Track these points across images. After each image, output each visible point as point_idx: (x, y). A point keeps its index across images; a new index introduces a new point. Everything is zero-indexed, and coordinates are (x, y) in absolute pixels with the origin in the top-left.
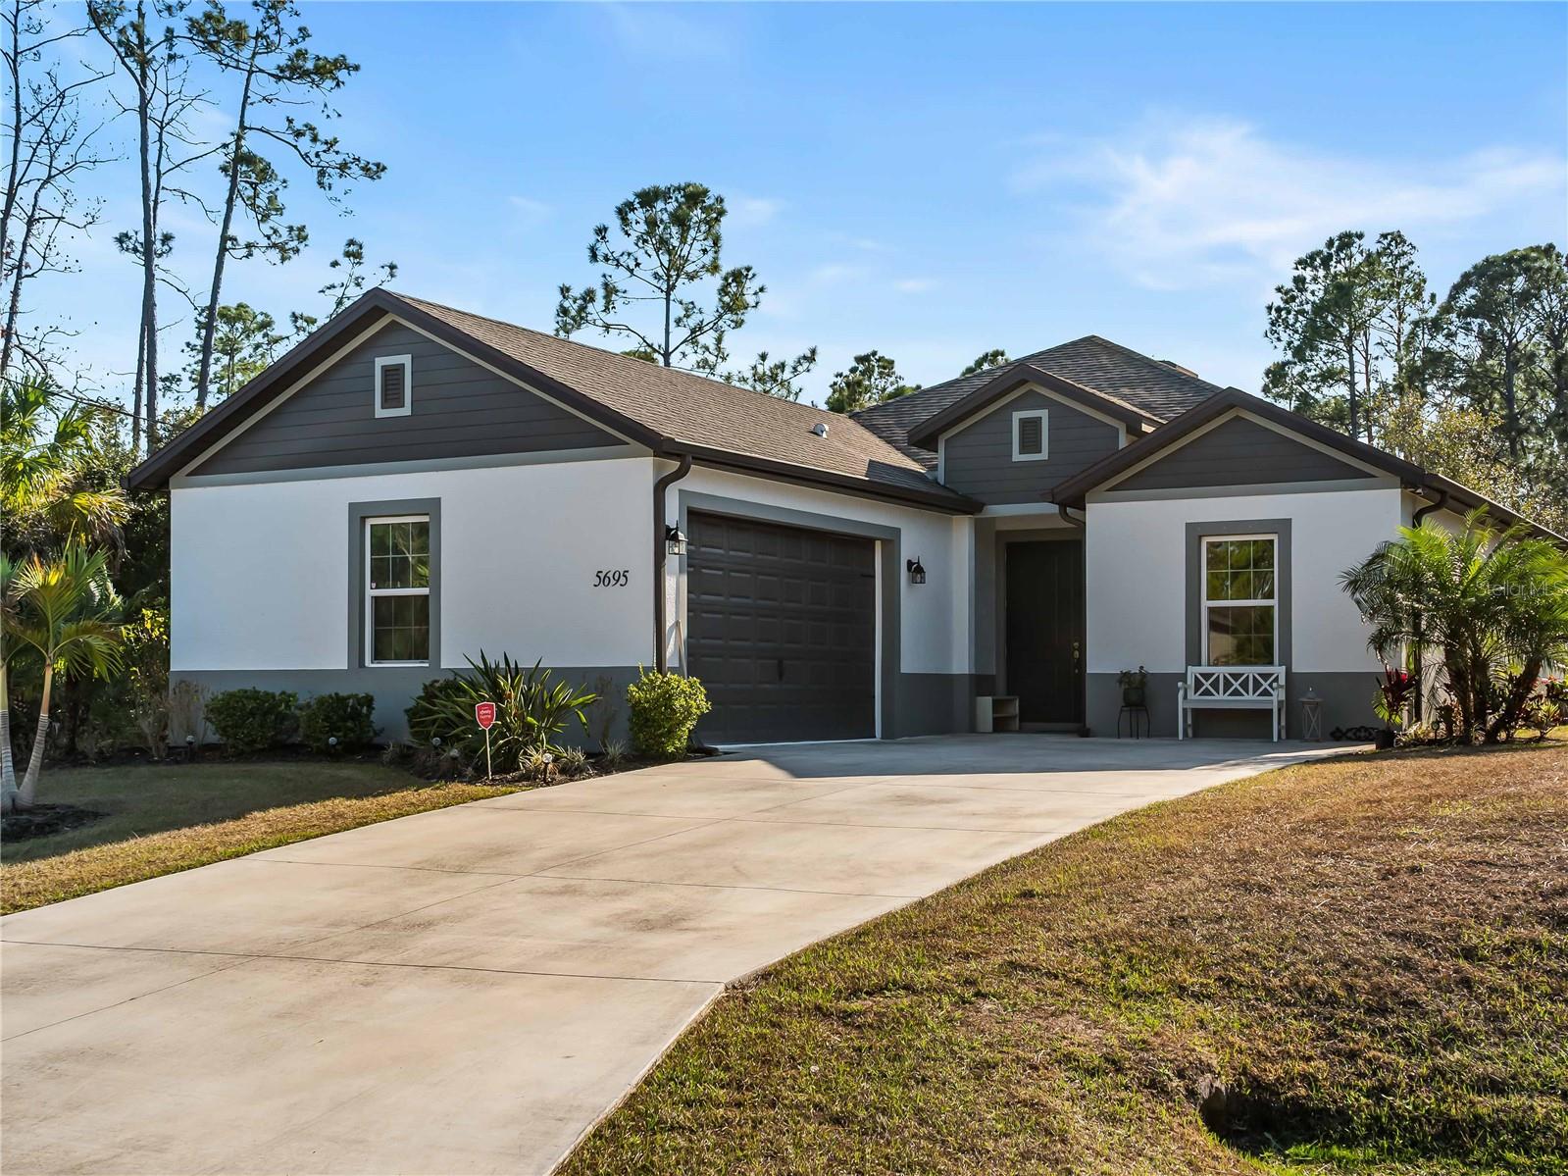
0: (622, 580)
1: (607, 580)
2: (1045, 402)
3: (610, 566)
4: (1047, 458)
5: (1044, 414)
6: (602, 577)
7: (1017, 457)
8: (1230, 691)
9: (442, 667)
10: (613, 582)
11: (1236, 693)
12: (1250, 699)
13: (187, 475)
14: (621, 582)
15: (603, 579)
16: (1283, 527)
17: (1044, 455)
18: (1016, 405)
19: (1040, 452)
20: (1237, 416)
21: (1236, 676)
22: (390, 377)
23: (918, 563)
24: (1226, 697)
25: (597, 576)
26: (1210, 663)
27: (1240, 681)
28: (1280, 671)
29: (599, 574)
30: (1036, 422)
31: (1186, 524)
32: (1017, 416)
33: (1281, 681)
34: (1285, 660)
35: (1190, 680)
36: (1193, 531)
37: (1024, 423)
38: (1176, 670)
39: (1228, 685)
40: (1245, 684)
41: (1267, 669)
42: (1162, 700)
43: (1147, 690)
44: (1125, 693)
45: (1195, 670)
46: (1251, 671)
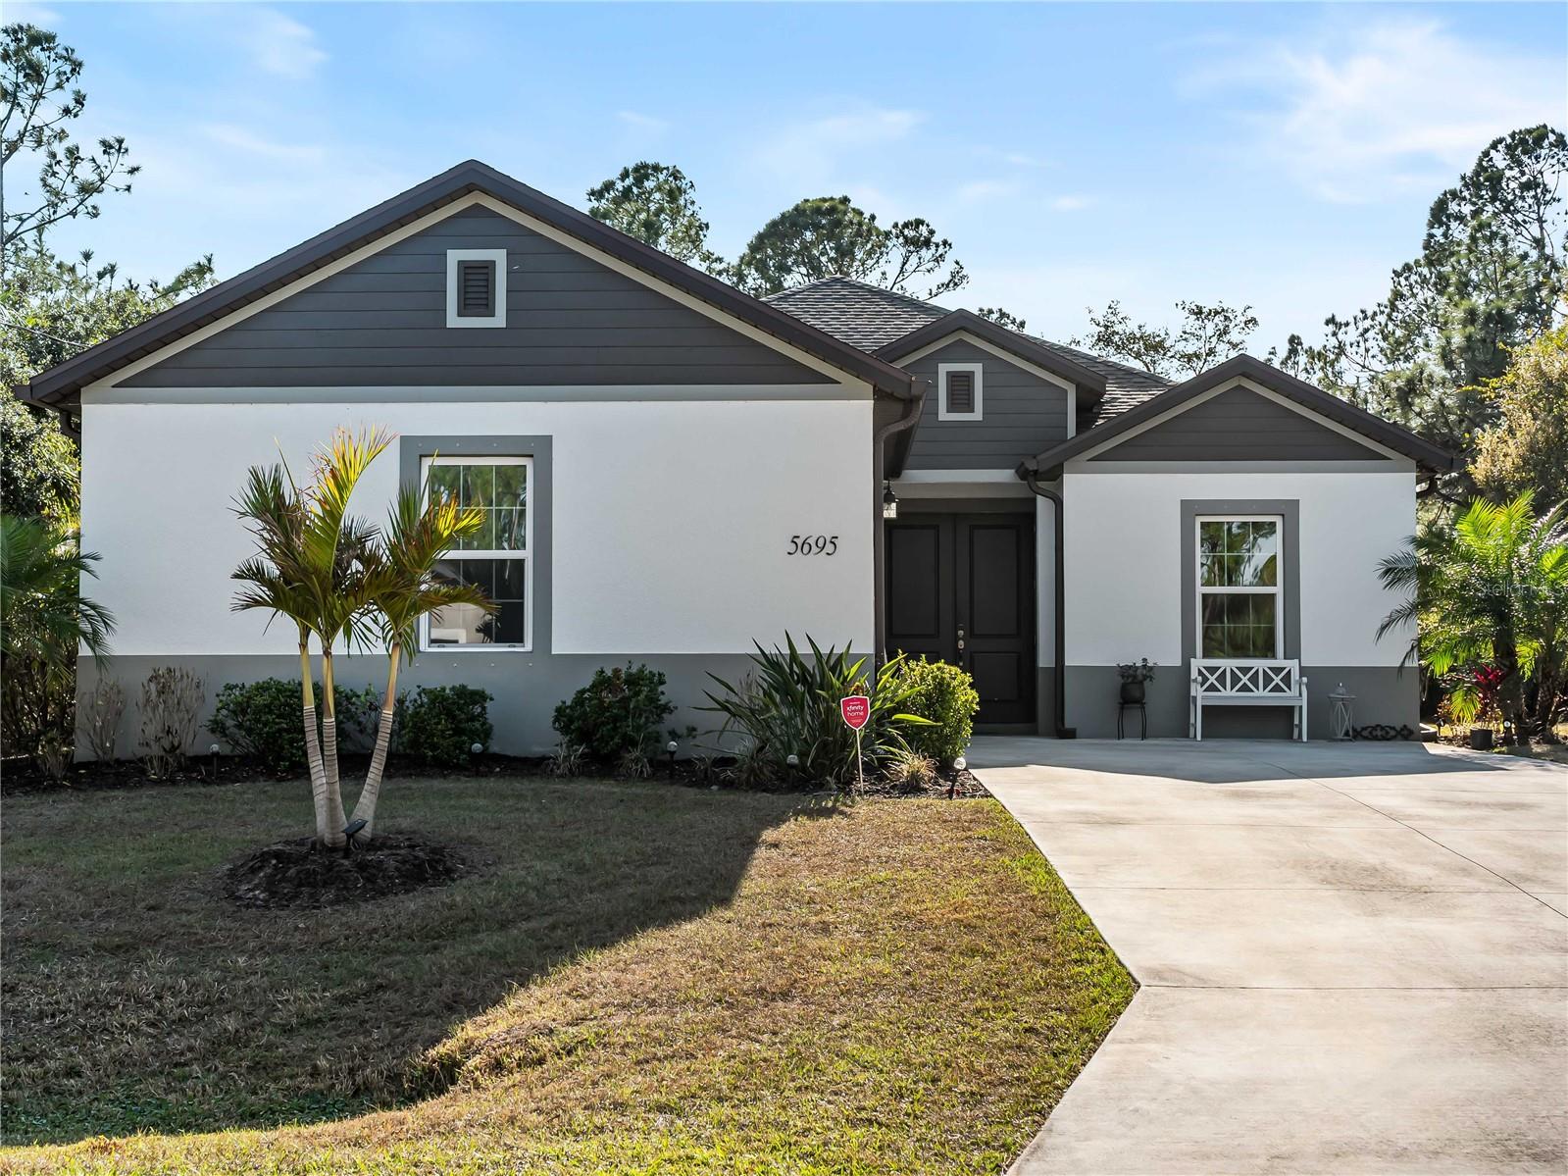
0: (829, 548)
1: (806, 547)
2: (976, 355)
3: (811, 530)
4: (981, 419)
5: (977, 368)
7: (944, 415)
8: (1238, 687)
9: (553, 653)
10: (815, 549)
11: (1245, 688)
12: (1261, 696)
13: (113, 387)
14: (826, 550)
15: (800, 545)
17: (977, 415)
18: (945, 355)
19: (973, 411)
20: (1241, 385)
21: (1245, 670)
22: (470, 277)
24: (1234, 693)
25: (793, 542)
26: (1205, 655)
27: (1249, 676)
28: (1292, 665)
29: (795, 540)
30: (969, 377)
31: (1182, 501)
32: (944, 368)
33: (1295, 676)
34: (1293, 652)
35: (1194, 674)
36: (1190, 509)
37: (952, 377)
38: (1178, 663)
39: (1235, 680)
40: (1254, 679)
41: (1279, 662)
42: (1157, 697)
43: (1147, 683)
44: (1124, 688)
45: (1198, 663)
46: (1260, 664)
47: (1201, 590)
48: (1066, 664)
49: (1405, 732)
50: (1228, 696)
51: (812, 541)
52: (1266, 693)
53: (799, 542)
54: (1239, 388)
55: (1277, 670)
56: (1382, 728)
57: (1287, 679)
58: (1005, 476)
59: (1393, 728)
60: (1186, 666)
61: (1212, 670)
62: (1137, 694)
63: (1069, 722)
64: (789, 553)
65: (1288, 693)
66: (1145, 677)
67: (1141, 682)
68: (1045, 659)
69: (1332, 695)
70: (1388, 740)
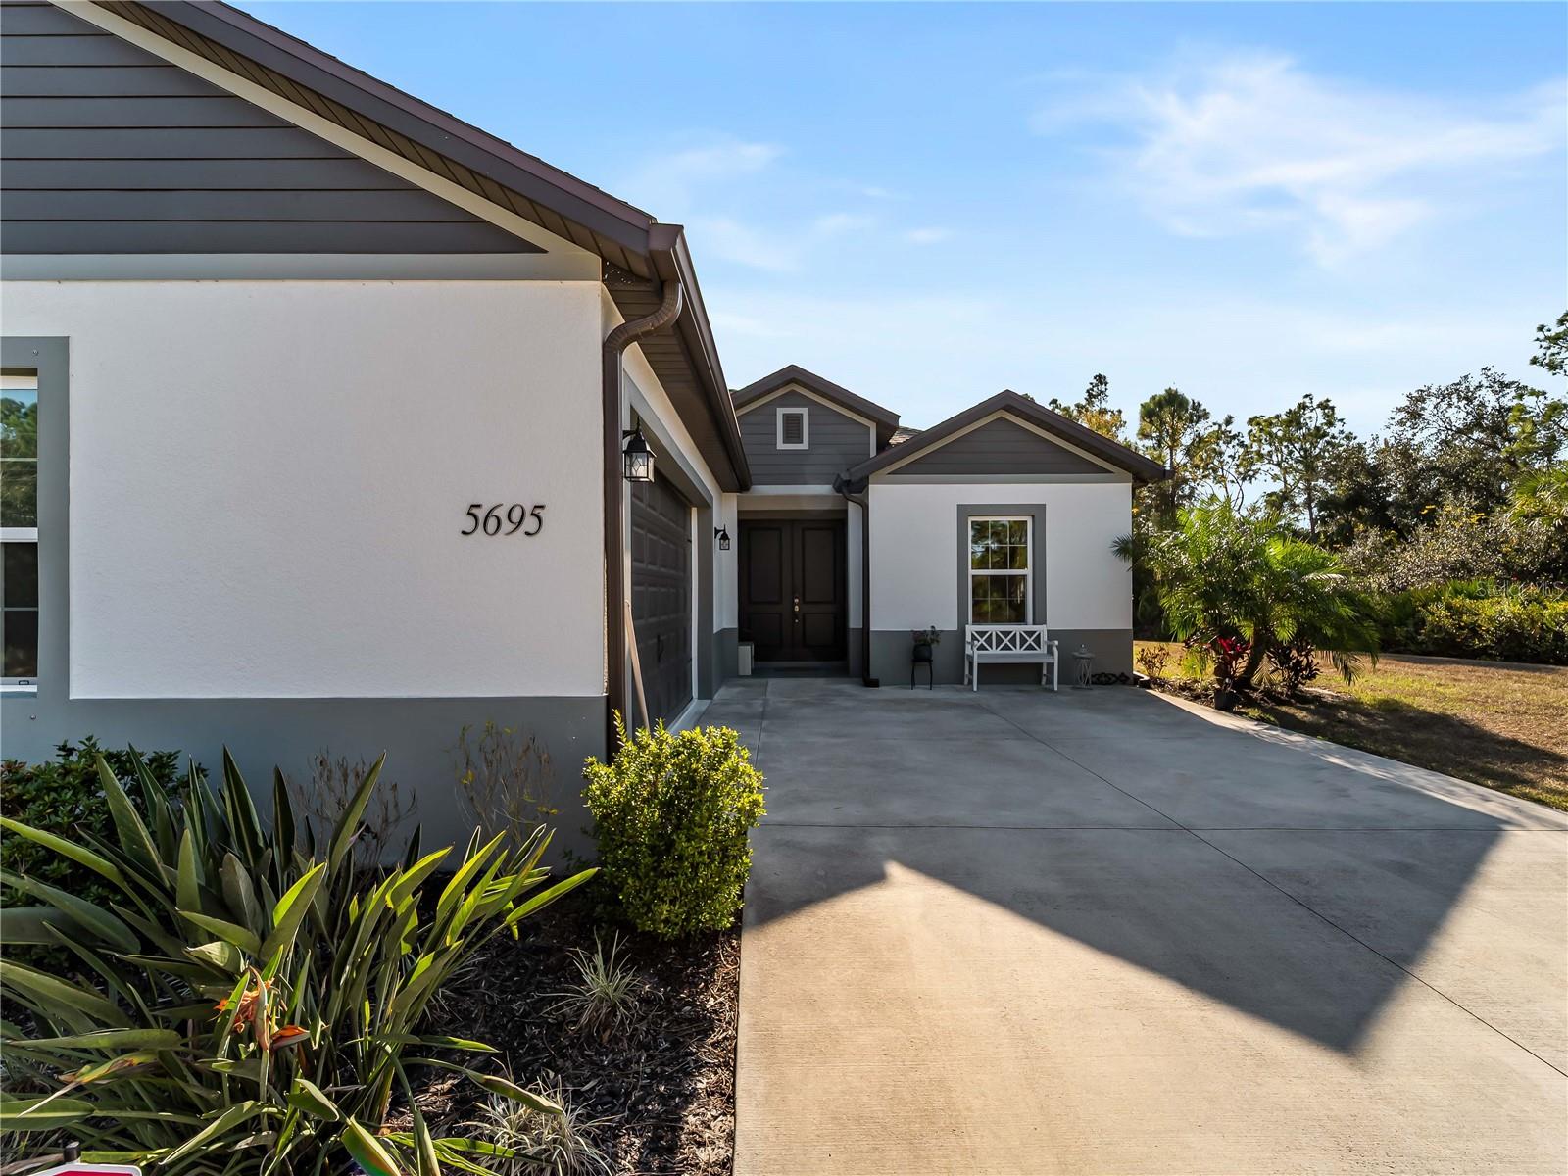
0: (530, 524)
1: (492, 523)
2: (805, 401)
3: (498, 494)
4: (807, 448)
5: (805, 411)
6: (481, 516)
7: (781, 445)
8: (1001, 646)
10: (506, 526)
11: (1006, 647)
12: (1018, 656)
14: (525, 527)
15: (482, 519)
16: (1038, 512)
17: (805, 445)
18: (783, 401)
19: (802, 442)
20: (1001, 417)
21: (1006, 633)
23: (724, 531)
24: (998, 651)
25: (469, 513)
26: (975, 622)
27: (1009, 638)
28: (1042, 630)
29: (474, 510)
30: (798, 417)
31: (958, 505)
32: (781, 411)
33: (1044, 638)
34: (1040, 619)
35: (969, 638)
36: (964, 511)
37: (787, 417)
38: (955, 627)
39: (999, 641)
40: (1013, 641)
41: (1030, 628)
42: (940, 654)
43: (934, 646)
44: (916, 648)
45: (971, 629)
46: (1017, 629)
47: (972, 572)
48: (872, 629)
49: (1123, 678)
50: (994, 654)
51: (502, 513)
52: (1022, 651)
53: (481, 513)
54: (1001, 419)
55: (1030, 634)
56: (1106, 676)
57: (1037, 640)
58: (825, 489)
59: (1114, 676)
60: (962, 631)
61: (982, 633)
62: (927, 654)
63: (874, 674)
64: (464, 533)
65: (1038, 651)
66: (933, 641)
67: (929, 645)
68: (854, 622)
69: (1076, 654)
70: (1110, 684)
